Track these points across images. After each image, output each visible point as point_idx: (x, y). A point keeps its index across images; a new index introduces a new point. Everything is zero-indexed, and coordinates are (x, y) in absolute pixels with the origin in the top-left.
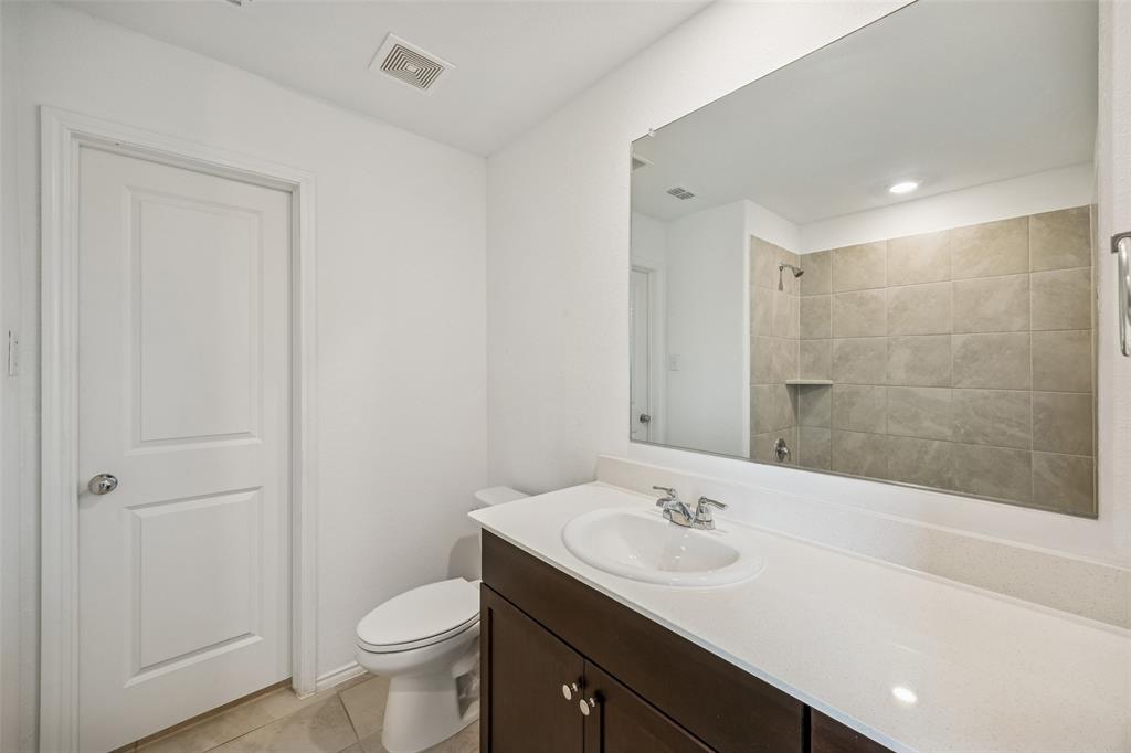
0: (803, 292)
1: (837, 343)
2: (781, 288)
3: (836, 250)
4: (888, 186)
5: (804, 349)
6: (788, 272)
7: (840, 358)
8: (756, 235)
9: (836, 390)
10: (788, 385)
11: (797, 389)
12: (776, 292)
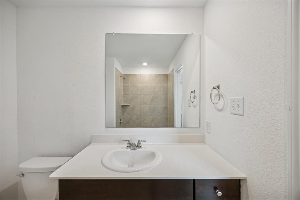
0: (123, 83)
1: (131, 95)
2: (120, 82)
3: (131, 74)
4: (143, 63)
5: (124, 97)
6: (122, 78)
7: (131, 99)
8: (117, 68)
9: (131, 106)
10: (121, 106)
11: (123, 106)
12: (119, 83)
